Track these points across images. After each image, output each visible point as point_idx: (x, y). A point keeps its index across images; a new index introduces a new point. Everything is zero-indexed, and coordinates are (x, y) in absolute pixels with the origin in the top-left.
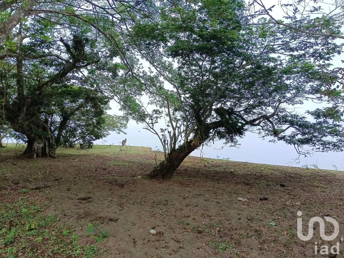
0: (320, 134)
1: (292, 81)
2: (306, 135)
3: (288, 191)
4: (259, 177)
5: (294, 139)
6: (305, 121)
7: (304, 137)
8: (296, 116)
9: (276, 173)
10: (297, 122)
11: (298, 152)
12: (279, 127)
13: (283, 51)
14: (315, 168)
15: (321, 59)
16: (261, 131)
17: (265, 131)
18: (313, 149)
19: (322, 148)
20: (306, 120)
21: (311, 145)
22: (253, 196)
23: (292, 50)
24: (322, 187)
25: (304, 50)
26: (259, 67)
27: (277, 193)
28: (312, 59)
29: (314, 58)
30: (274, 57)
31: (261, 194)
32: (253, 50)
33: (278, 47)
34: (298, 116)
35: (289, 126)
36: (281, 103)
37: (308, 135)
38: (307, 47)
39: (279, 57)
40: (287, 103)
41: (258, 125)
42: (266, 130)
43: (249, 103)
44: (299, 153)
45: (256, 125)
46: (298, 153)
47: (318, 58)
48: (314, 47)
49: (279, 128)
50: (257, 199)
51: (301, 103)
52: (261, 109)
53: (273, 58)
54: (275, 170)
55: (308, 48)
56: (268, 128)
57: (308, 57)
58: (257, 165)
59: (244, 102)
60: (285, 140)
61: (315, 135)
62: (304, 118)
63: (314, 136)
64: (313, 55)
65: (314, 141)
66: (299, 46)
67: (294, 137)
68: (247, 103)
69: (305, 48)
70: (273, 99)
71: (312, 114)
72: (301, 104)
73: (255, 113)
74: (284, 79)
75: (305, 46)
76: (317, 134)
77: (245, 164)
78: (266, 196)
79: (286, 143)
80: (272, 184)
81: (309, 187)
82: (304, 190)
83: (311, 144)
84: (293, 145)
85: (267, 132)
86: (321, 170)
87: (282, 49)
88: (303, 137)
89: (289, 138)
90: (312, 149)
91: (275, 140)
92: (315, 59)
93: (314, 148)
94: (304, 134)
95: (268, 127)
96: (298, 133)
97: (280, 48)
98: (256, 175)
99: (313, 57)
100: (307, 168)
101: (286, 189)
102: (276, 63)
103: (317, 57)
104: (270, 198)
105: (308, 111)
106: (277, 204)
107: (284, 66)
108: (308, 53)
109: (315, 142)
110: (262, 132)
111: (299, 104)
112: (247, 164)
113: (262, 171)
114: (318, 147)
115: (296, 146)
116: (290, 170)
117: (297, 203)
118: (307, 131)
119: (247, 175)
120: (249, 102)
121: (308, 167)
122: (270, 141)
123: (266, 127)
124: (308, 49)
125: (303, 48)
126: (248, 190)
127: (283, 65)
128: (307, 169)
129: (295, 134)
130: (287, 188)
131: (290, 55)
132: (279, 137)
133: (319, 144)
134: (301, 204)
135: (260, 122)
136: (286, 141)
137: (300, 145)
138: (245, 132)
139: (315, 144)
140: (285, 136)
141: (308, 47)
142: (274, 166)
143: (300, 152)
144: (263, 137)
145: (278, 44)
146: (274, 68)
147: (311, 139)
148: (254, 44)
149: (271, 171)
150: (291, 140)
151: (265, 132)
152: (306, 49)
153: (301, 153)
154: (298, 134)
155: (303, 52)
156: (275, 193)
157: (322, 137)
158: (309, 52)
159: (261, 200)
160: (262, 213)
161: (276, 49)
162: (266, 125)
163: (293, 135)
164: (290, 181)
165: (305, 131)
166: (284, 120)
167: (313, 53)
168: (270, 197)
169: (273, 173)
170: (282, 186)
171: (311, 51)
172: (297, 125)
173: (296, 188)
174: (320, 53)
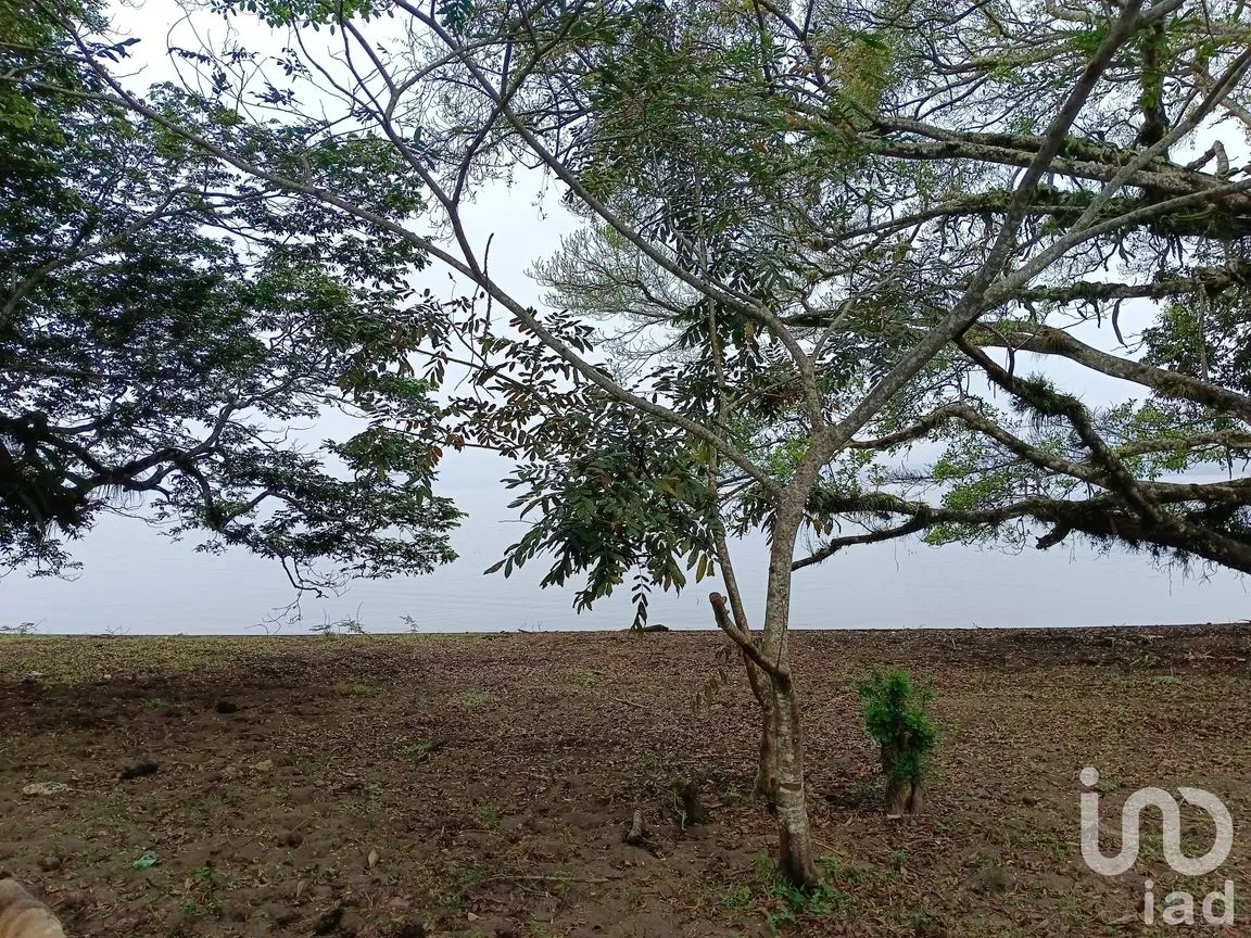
0: (366, 520)
1: (279, 332)
2: (324, 524)
3: (243, 726)
4: (143, 688)
5: (283, 538)
6: (317, 474)
7: (318, 529)
8: (288, 458)
9: (220, 663)
10: (290, 480)
11: (297, 581)
12: (233, 495)
13: (241, 222)
14: (353, 633)
15: (368, 273)
16: (168, 508)
17: (184, 511)
18: (344, 569)
19: (370, 563)
20: (322, 471)
21: (338, 557)
22: (100, 768)
23: (274, 224)
24: (359, 694)
25: (313, 233)
26: (152, 265)
27: (199, 741)
28: (340, 270)
29: (347, 266)
30: (211, 238)
31: (138, 753)
32: (134, 199)
33: (228, 204)
34: (295, 457)
35: (262, 490)
36: (234, 407)
37: (328, 524)
38: (323, 226)
39: (229, 241)
40: (265, 410)
41: (152, 484)
42: (187, 505)
43: (120, 401)
44: (299, 586)
45: (142, 487)
46: (296, 586)
47: (360, 268)
48: (347, 232)
49: (234, 498)
50: (114, 777)
51: (313, 413)
52: (160, 426)
53: (208, 242)
54: (214, 653)
55: (326, 230)
56: (193, 499)
57: (328, 260)
58: (148, 641)
59: (98, 392)
60: (249, 543)
61: (352, 521)
62: (316, 464)
63: (348, 527)
64: (341, 256)
65: (349, 542)
66: (299, 215)
67: (282, 529)
68: (112, 397)
69: (317, 227)
70: (215, 390)
71: (343, 451)
72: (310, 415)
73: (144, 439)
74: (251, 322)
75: (315, 220)
76: (357, 519)
77: (98, 642)
78: (154, 758)
79: (254, 550)
80: (190, 709)
81: (318, 700)
82: (300, 714)
83: (339, 551)
84: (277, 557)
85: (189, 513)
86: (370, 637)
87: (239, 213)
88: (313, 530)
89: (264, 536)
90: (342, 571)
91: (219, 544)
92: (349, 271)
93: (350, 564)
94: (314, 519)
95: (196, 496)
96: (294, 515)
97: (233, 208)
98: (133, 681)
99: (342, 261)
100: (327, 634)
101: (236, 720)
102: (219, 262)
103: (357, 264)
104: (168, 762)
105: (330, 442)
106: (188, 782)
107: (248, 276)
108: (327, 248)
109: (353, 544)
110: (171, 513)
111: (303, 414)
112: (110, 641)
113: (164, 661)
114: (359, 561)
115: (289, 560)
116: (268, 649)
117: (262, 766)
118: (325, 509)
119: (99, 684)
120: (120, 395)
121: (331, 630)
122: (200, 548)
123: (186, 497)
124: (326, 233)
125: (312, 227)
126: (82, 748)
127: (244, 271)
128: (329, 637)
129: (286, 521)
130: (240, 716)
131: (266, 242)
132: (226, 532)
133: (363, 553)
134: (280, 764)
135: (159, 476)
136: (255, 544)
137: (302, 558)
138: (94, 513)
139: (350, 552)
140: (248, 526)
141: (328, 226)
142: (214, 639)
143: (302, 581)
144: (177, 530)
145: (223, 192)
146: (214, 278)
147: (338, 538)
148: (136, 176)
149: (198, 660)
150: (272, 543)
151: (184, 515)
152: (319, 229)
153: (306, 585)
154: (295, 520)
155: (311, 240)
156: (193, 739)
157: (372, 529)
158: (331, 244)
159: (129, 775)
160: (111, 830)
161: (216, 210)
162: (186, 488)
163: (278, 523)
164: (261, 687)
165: (320, 509)
166: (245, 469)
167: (344, 248)
168: (168, 760)
169: (204, 666)
170: (224, 709)
171: (337, 240)
172: (291, 488)
173: (273, 712)
174: (363, 254)
